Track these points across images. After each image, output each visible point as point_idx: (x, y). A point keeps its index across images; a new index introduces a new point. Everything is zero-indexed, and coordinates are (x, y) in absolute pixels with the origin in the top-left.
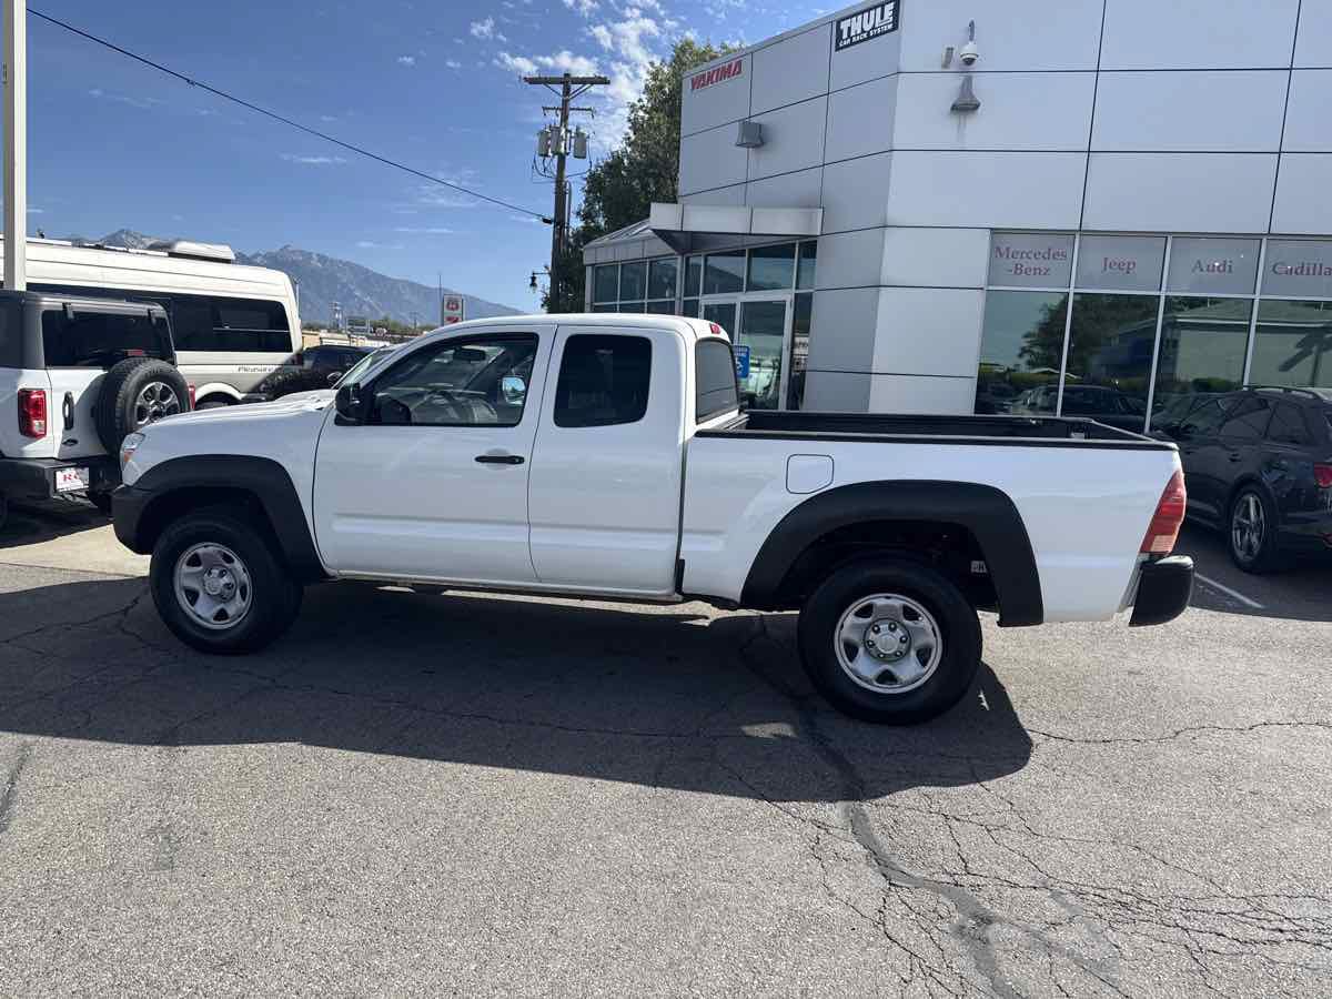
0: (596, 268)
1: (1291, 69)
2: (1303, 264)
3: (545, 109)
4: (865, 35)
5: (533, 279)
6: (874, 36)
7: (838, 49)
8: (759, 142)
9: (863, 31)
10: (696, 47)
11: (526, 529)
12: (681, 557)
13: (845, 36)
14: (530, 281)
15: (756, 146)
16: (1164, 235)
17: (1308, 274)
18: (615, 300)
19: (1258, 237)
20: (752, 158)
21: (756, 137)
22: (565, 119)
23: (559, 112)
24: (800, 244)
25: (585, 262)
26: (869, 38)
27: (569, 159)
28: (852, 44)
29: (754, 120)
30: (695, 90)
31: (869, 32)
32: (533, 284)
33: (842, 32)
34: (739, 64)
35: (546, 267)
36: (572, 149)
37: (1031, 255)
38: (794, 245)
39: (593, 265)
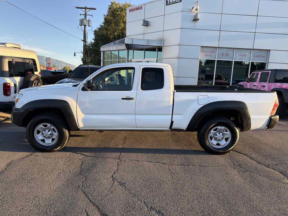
0: (104, 52)
1: (257, 16)
2: (259, 55)
3: (81, 15)
4: (173, 3)
5: (75, 54)
6: (176, 3)
7: (167, 5)
8: (147, 25)
9: (173, 2)
10: (116, 3)
11: (134, 115)
12: (173, 120)
13: (168, 2)
14: (74, 54)
15: (147, 26)
16: (234, 48)
17: (260, 57)
18: (110, 59)
19: (251, 49)
20: (145, 28)
21: (146, 24)
22: (86, 17)
23: (84, 16)
24: (157, 48)
25: (101, 51)
26: (174, 3)
27: (87, 27)
28: (170, 4)
29: (146, 20)
30: (130, 12)
31: (174, 2)
32: (75, 55)
33: (168, 1)
34: (141, 7)
35: (81, 51)
36: (88, 24)
37: (208, 52)
38: (156, 48)
39: (103, 51)
